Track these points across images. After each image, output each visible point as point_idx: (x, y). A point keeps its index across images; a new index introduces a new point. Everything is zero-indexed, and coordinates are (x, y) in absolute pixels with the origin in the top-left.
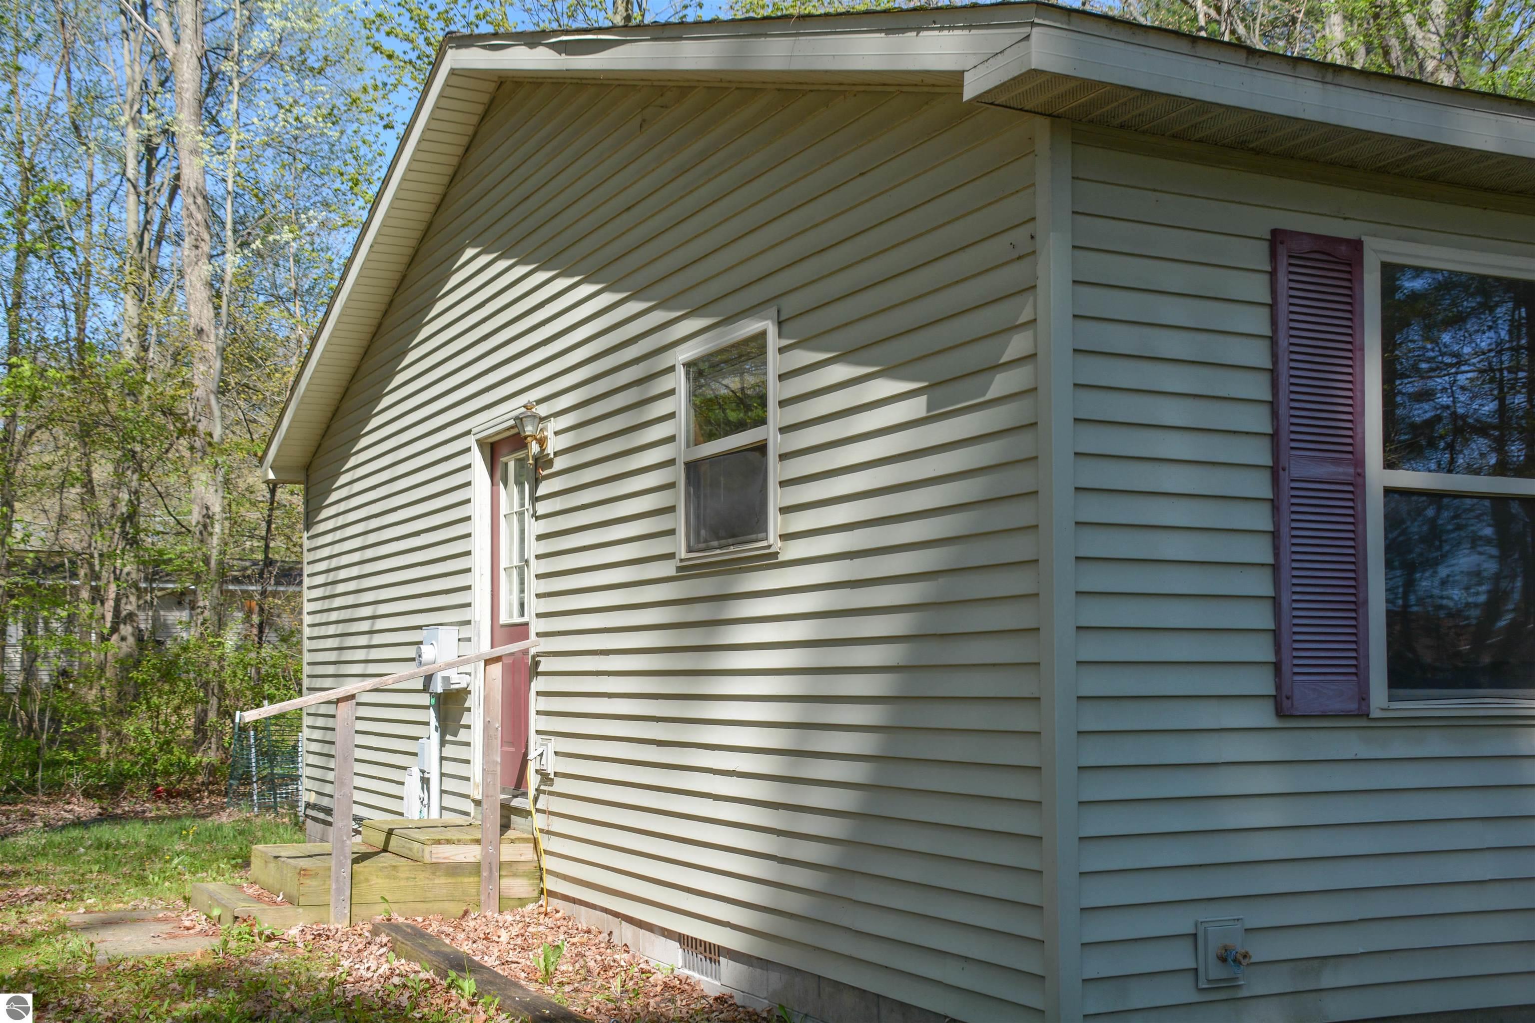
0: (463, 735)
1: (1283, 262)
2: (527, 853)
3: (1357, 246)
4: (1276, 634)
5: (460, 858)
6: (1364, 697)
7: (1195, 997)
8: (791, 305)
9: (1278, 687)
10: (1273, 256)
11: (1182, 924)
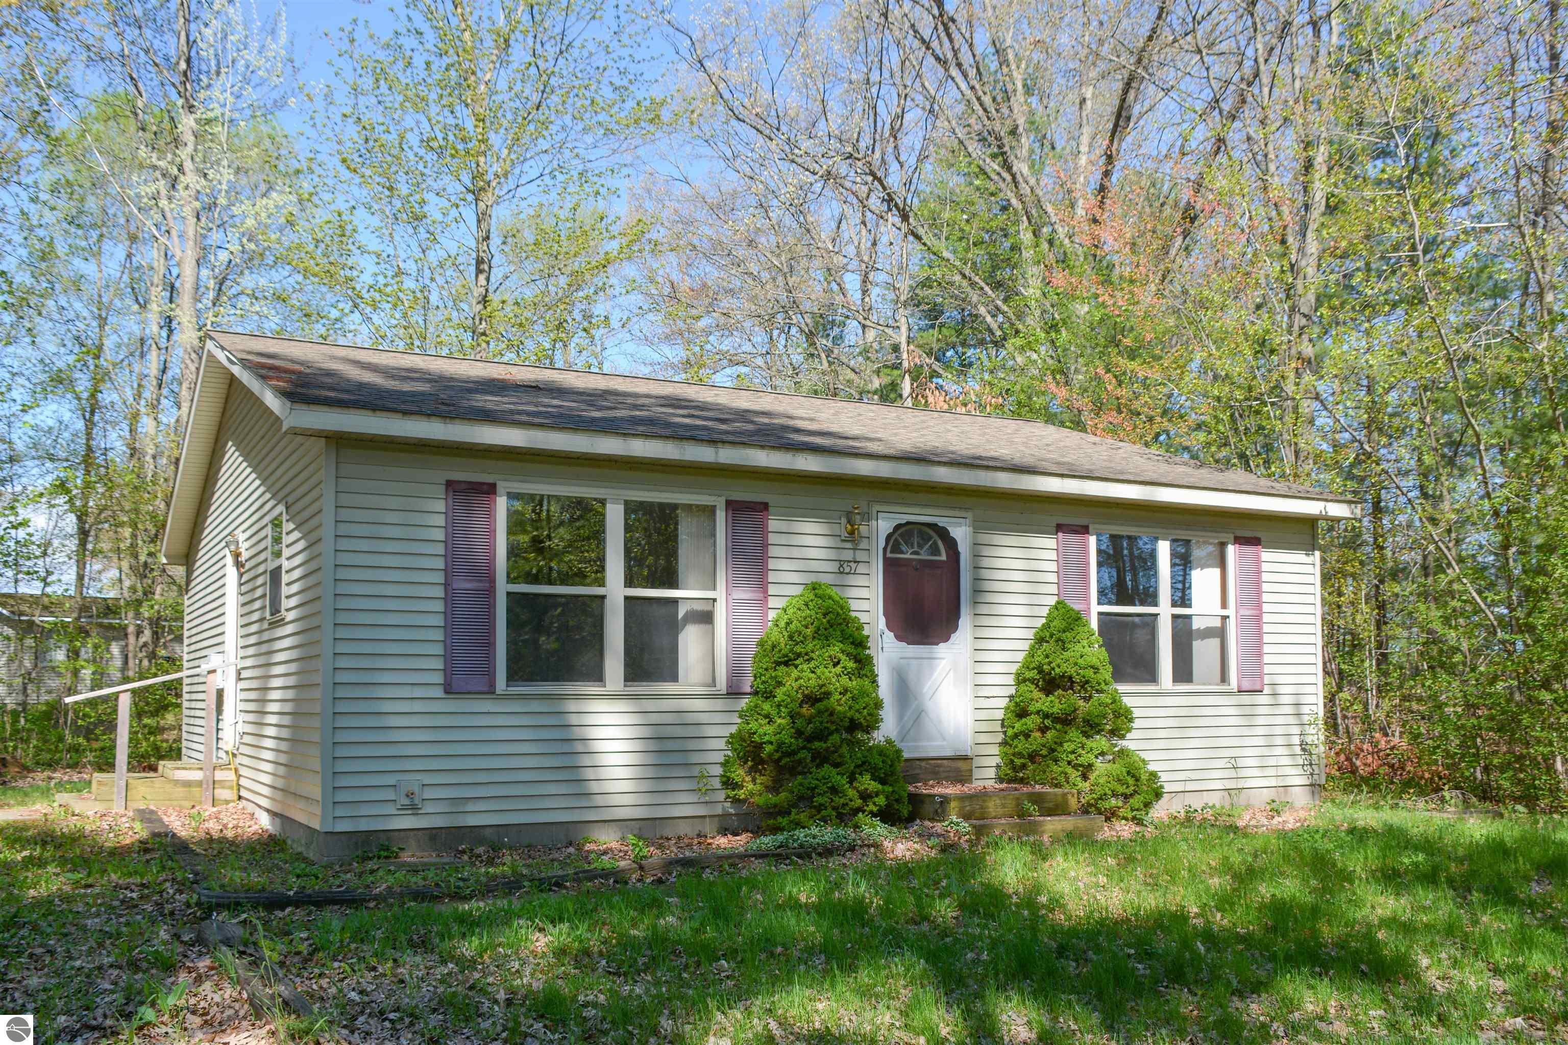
1: (451, 495)
2: (230, 776)
3: (492, 485)
4: (445, 656)
5: (191, 779)
6: (494, 686)
7: (395, 812)
8: (289, 500)
9: (446, 680)
10: (448, 491)
11: (391, 780)
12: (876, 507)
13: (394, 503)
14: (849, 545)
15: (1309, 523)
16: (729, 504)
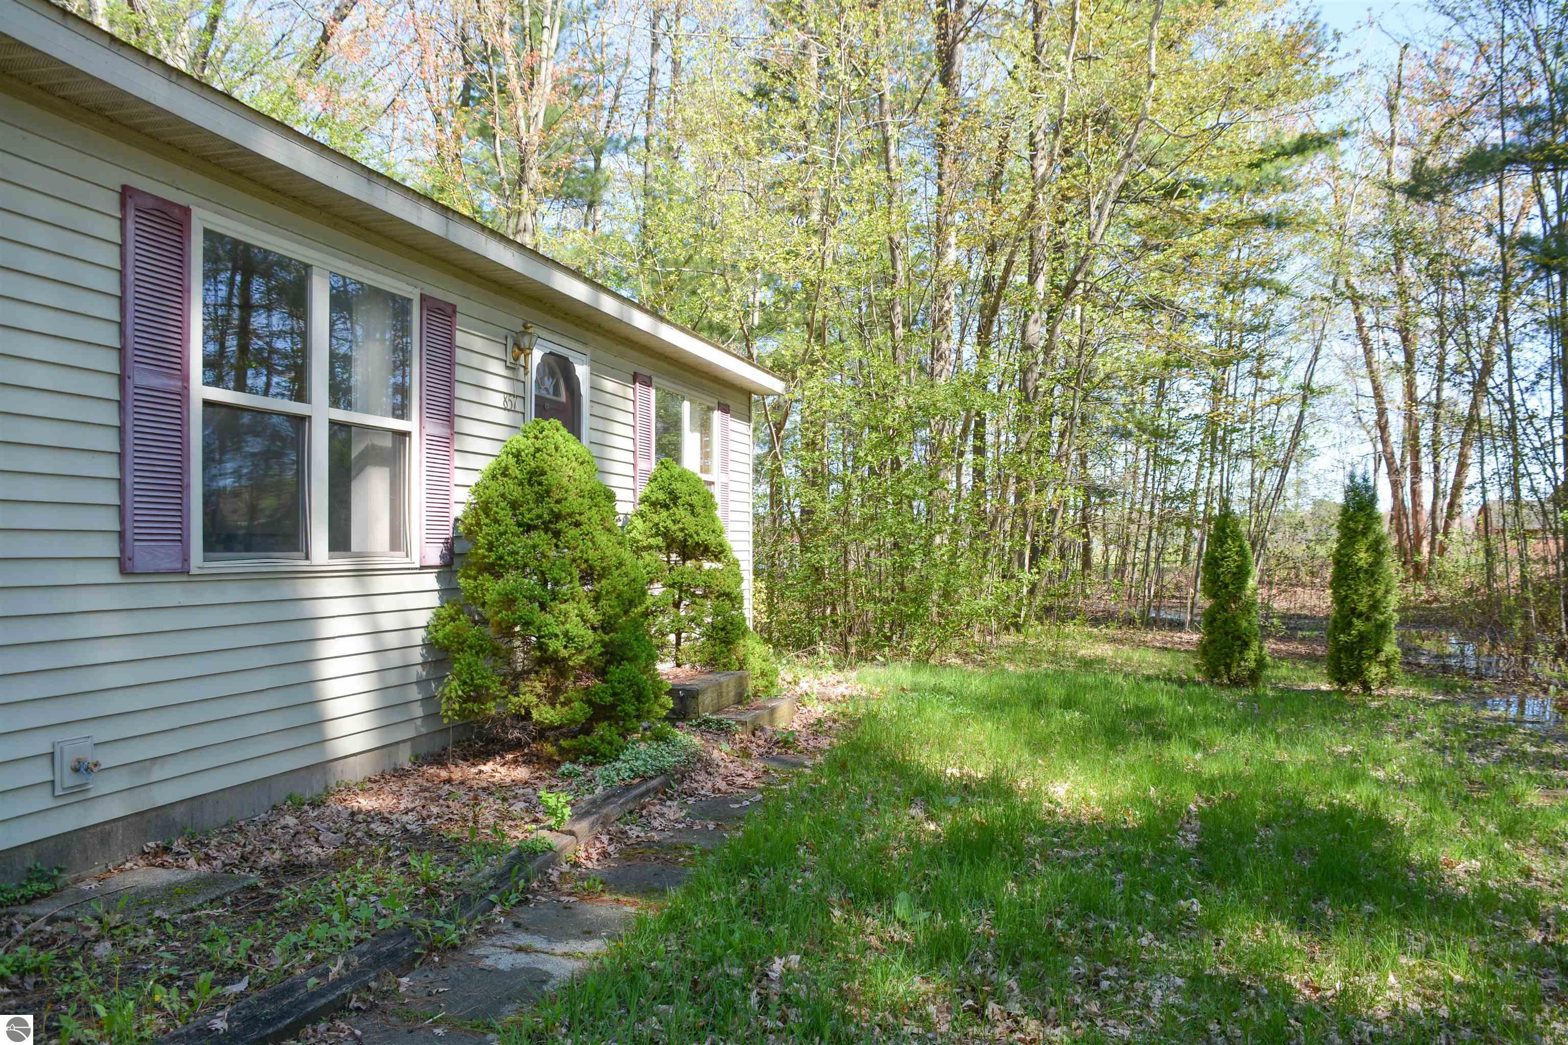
1: (131, 214)
3: (187, 211)
4: (121, 509)
6: (186, 559)
7: (51, 803)
9: (122, 551)
10: (123, 205)
11: (43, 744)
12: (533, 330)
14: (511, 374)
15: (747, 394)
16: (423, 298)
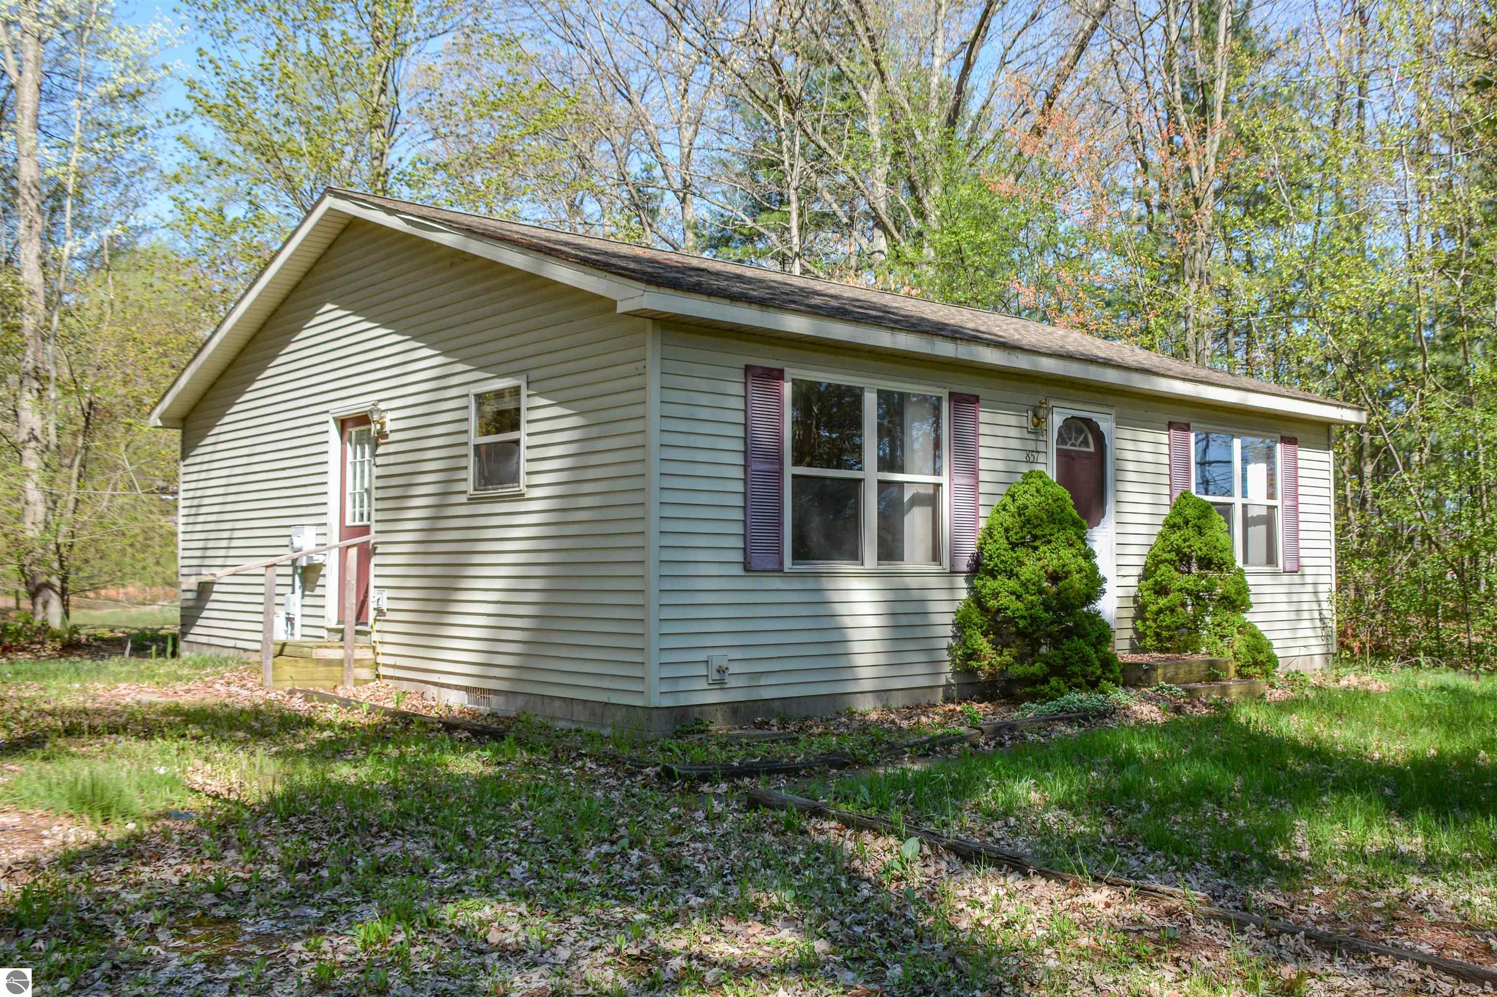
0: (318, 591)
1: (751, 379)
2: (368, 654)
3: (781, 371)
4: (744, 536)
5: (332, 657)
6: (781, 563)
7: (706, 686)
8: (534, 374)
9: (745, 558)
10: (746, 376)
11: (702, 656)
12: (1052, 403)
13: (703, 385)
14: (1032, 437)
15: (1325, 425)
16: (951, 395)
